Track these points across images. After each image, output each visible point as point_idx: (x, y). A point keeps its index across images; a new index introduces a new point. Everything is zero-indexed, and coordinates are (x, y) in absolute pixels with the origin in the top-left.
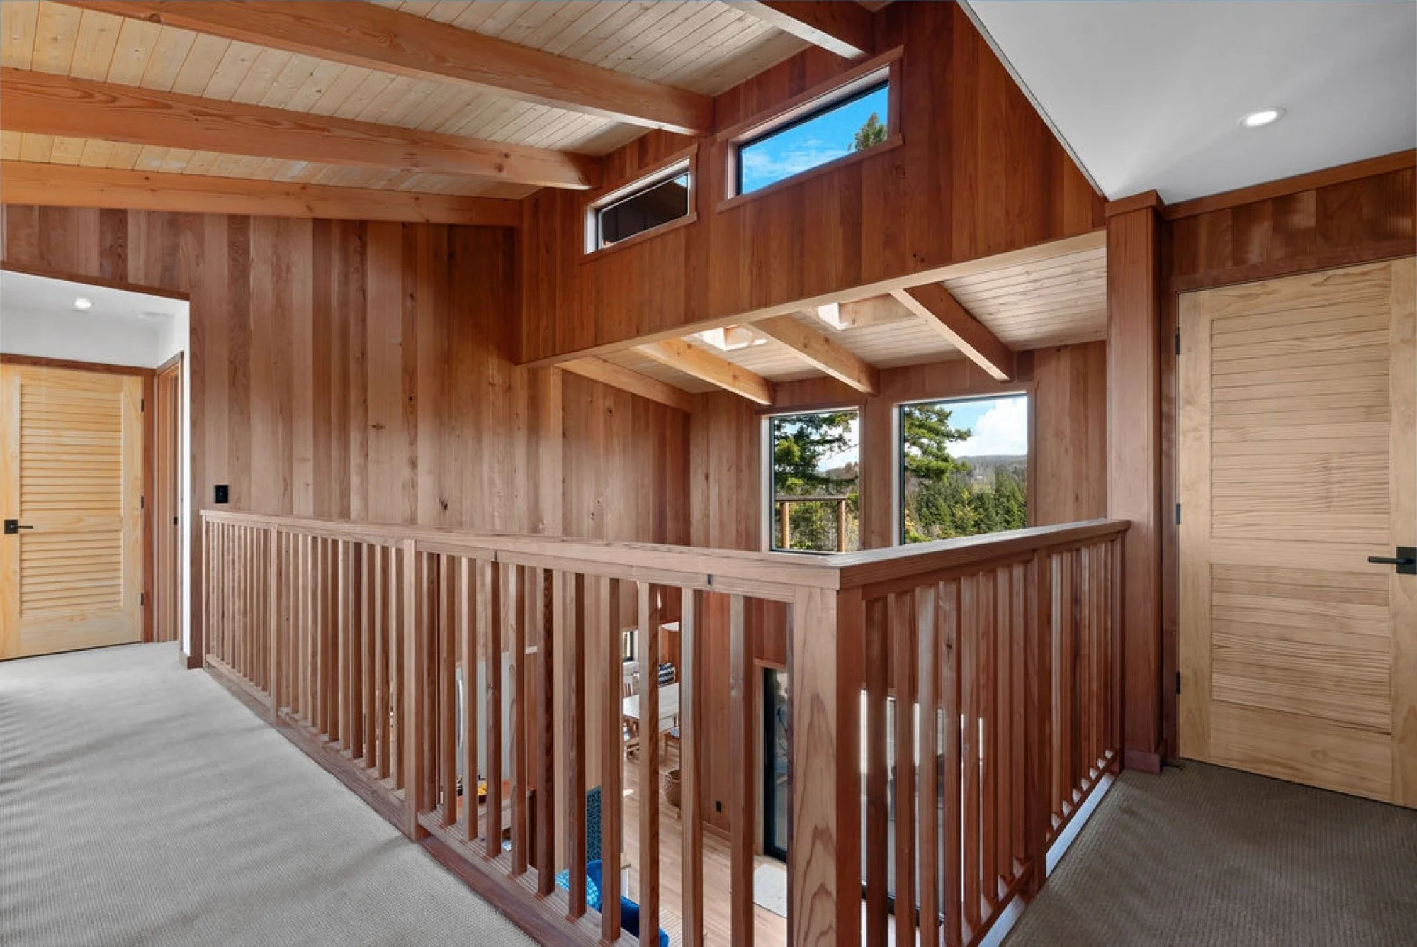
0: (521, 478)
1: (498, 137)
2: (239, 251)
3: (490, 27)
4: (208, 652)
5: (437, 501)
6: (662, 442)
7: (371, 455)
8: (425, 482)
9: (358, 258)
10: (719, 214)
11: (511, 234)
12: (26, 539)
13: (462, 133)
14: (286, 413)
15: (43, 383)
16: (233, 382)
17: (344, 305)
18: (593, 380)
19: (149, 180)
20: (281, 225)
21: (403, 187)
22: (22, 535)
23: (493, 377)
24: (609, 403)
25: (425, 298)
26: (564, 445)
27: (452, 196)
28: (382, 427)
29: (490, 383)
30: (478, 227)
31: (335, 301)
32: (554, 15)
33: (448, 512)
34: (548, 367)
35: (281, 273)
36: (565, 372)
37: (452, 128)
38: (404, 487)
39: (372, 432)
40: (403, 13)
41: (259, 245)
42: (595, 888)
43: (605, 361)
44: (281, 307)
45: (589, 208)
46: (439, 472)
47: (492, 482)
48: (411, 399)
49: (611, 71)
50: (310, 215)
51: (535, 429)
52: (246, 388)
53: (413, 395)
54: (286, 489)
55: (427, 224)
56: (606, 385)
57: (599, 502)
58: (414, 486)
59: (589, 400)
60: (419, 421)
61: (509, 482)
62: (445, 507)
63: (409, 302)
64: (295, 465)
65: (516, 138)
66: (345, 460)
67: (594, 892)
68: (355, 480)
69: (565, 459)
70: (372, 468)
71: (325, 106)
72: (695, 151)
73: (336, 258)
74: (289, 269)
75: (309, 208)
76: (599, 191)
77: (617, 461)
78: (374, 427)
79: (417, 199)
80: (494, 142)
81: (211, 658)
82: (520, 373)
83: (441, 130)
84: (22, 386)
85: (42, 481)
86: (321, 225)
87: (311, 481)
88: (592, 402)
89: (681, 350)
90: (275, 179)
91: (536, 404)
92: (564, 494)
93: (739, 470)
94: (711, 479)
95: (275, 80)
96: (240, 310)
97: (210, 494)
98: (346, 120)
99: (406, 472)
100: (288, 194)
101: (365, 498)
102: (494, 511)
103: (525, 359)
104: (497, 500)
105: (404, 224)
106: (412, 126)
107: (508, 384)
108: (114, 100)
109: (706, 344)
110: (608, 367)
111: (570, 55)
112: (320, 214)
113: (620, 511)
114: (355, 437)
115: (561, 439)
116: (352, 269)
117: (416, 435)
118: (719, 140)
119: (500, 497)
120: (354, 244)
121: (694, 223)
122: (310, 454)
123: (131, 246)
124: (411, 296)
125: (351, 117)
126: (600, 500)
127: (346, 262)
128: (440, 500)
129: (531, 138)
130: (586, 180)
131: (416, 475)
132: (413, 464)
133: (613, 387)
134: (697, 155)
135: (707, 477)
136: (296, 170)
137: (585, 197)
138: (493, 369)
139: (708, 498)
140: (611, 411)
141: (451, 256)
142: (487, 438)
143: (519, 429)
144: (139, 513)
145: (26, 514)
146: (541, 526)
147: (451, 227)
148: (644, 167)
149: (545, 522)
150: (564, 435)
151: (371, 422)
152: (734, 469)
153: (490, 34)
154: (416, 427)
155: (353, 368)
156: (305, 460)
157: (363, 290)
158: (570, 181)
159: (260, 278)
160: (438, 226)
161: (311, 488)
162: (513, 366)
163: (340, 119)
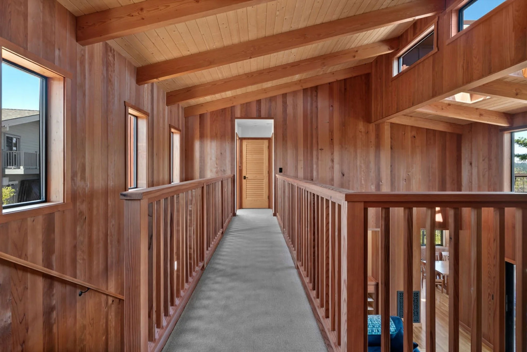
0: (372, 165)
1: (353, 46)
2: (285, 103)
3: (335, 17)
4: (277, 212)
5: (340, 173)
6: (444, 148)
7: (320, 157)
8: (337, 167)
9: (315, 98)
10: (447, 45)
11: (368, 76)
12: (247, 181)
13: (340, 50)
14: (296, 147)
15: (250, 144)
16: (283, 140)
17: (311, 113)
18: (405, 125)
19: (265, 91)
20: (295, 93)
21: (328, 72)
22: (246, 180)
23: (361, 129)
24: (414, 133)
25: (336, 106)
26: (391, 152)
27: (346, 69)
28: (322, 149)
29: (360, 131)
30: (355, 77)
31: (309, 112)
32: (355, 3)
33: (344, 177)
34: (384, 122)
35: (295, 106)
36: (392, 123)
37: (336, 50)
38: (329, 168)
39: (320, 151)
40: (308, 27)
41: (290, 101)
42: (394, 326)
43: (411, 116)
44: (295, 116)
45: (394, 58)
46: (341, 164)
47: (361, 166)
48: (332, 140)
49: (387, 8)
50: (302, 88)
51: (378, 146)
52: (286, 141)
53: (332, 138)
54: (296, 168)
55: (337, 81)
56: (412, 127)
57: (408, 175)
58: (333, 167)
59: (404, 133)
60: (335, 147)
61: (368, 167)
62: (344, 175)
63: (331, 108)
64: (298, 162)
65: (359, 44)
66: (312, 160)
67: (393, 327)
68: (315, 166)
69: (392, 157)
70: (320, 162)
71: (297, 59)
72: (437, 20)
73: (309, 99)
74: (297, 105)
75: (302, 86)
76: (398, 50)
77: (418, 158)
78: (320, 149)
79: (333, 74)
80: (352, 48)
81: (277, 214)
82: (372, 127)
83: (333, 52)
84: (246, 145)
85: (251, 167)
86: (305, 90)
87: (302, 167)
88: (405, 134)
89: (443, 108)
90: (293, 81)
91: (378, 137)
92: (391, 171)
93: (490, 160)
94: (473, 164)
95: (283, 57)
96: (285, 120)
97: (278, 170)
98: (304, 60)
99: (330, 163)
100: (296, 84)
101: (318, 172)
102: (361, 177)
103: (373, 121)
104: (363, 173)
105: (329, 83)
106: (323, 54)
107: (367, 131)
108: (253, 75)
109: (458, 102)
110: (413, 119)
111: (367, 11)
112: (304, 88)
113: (419, 179)
114: (315, 153)
115: (390, 150)
116: (314, 101)
117: (333, 152)
118: (447, 12)
119: (364, 172)
120: (314, 93)
121: (436, 52)
122: (302, 159)
123: (262, 108)
124: (332, 106)
125: (305, 58)
126: (409, 174)
127: (312, 100)
128: (342, 173)
129: (365, 42)
130: (392, 48)
131: (333, 164)
132: (333, 161)
133: (416, 127)
134: (438, 22)
135: (471, 164)
136: (297, 77)
137: (392, 55)
138: (361, 126)
139: (472, 174)
140: (415, 137)
141: (345, 89)
142: (359, 151)
143: (372, 147)
144: (267, 175)
145: (247, 175)
146: (381, 183)
147: (345, 80)
148: (415, 35)
149: (383, 182)
150: (391, 148)
151: (319, 148)
152: (487, 160)
153: (336, 19)
154: (333, 149)
155: (314, 132)
156: (301, 160)
157: (317, 107)
158: (385, 51)
159: (290, 110)
160: (341, 81)
161: (303, 169)
162: (369, 124)
163: (303, 60)
